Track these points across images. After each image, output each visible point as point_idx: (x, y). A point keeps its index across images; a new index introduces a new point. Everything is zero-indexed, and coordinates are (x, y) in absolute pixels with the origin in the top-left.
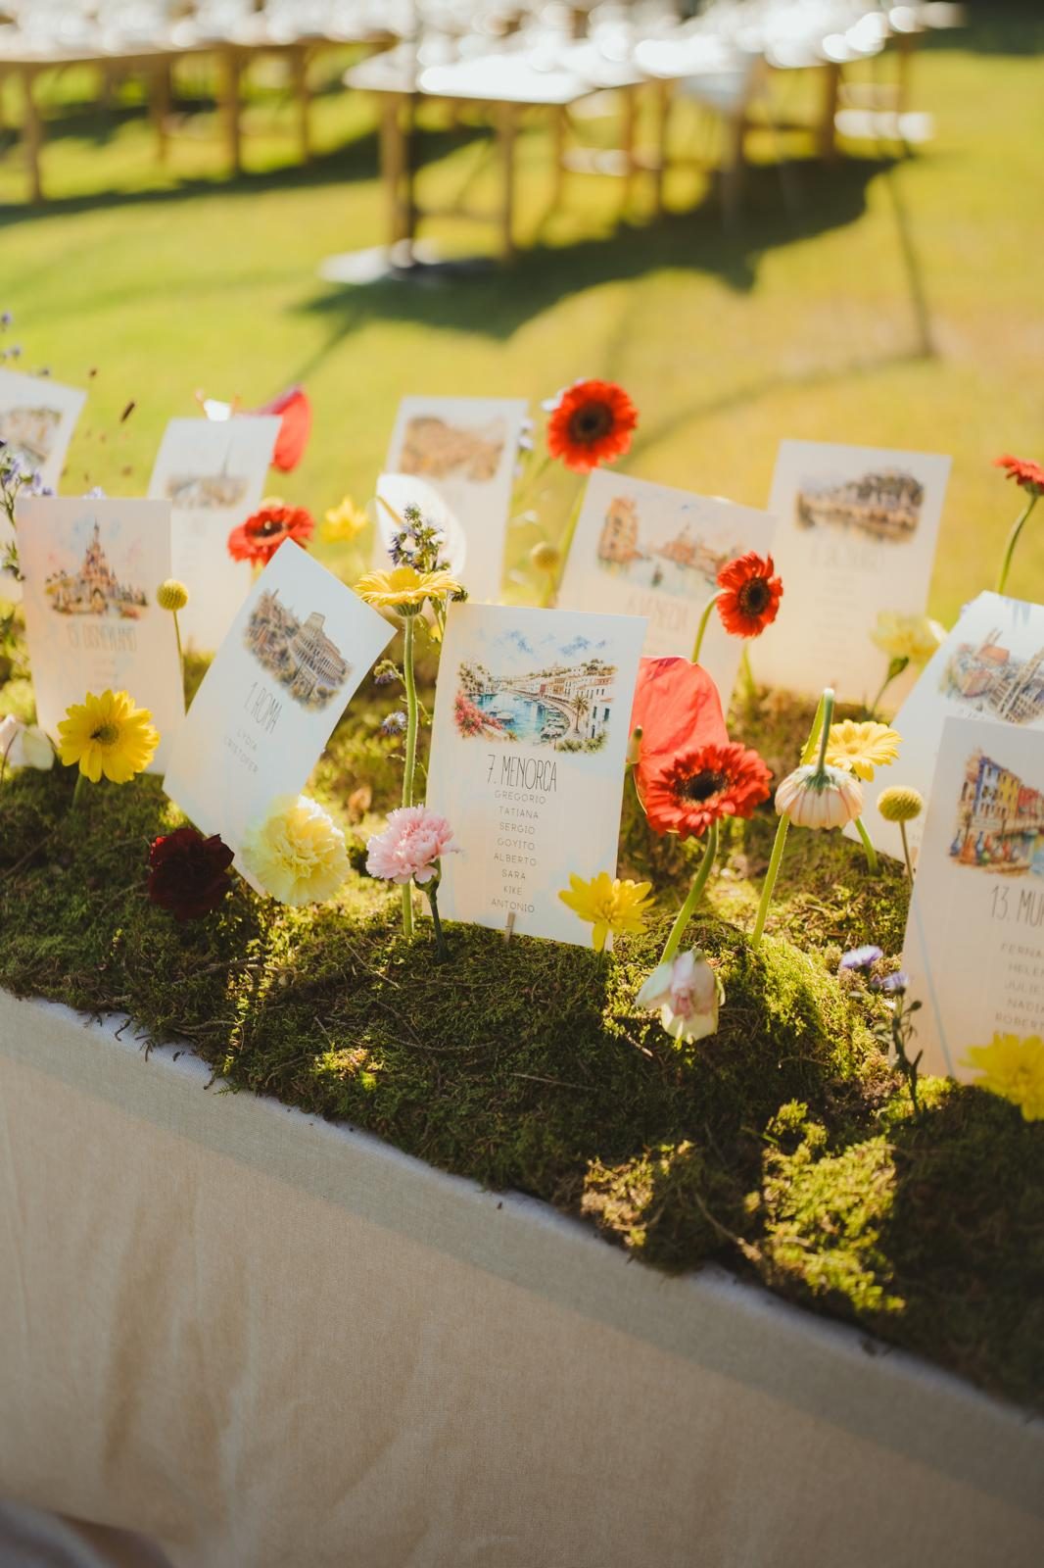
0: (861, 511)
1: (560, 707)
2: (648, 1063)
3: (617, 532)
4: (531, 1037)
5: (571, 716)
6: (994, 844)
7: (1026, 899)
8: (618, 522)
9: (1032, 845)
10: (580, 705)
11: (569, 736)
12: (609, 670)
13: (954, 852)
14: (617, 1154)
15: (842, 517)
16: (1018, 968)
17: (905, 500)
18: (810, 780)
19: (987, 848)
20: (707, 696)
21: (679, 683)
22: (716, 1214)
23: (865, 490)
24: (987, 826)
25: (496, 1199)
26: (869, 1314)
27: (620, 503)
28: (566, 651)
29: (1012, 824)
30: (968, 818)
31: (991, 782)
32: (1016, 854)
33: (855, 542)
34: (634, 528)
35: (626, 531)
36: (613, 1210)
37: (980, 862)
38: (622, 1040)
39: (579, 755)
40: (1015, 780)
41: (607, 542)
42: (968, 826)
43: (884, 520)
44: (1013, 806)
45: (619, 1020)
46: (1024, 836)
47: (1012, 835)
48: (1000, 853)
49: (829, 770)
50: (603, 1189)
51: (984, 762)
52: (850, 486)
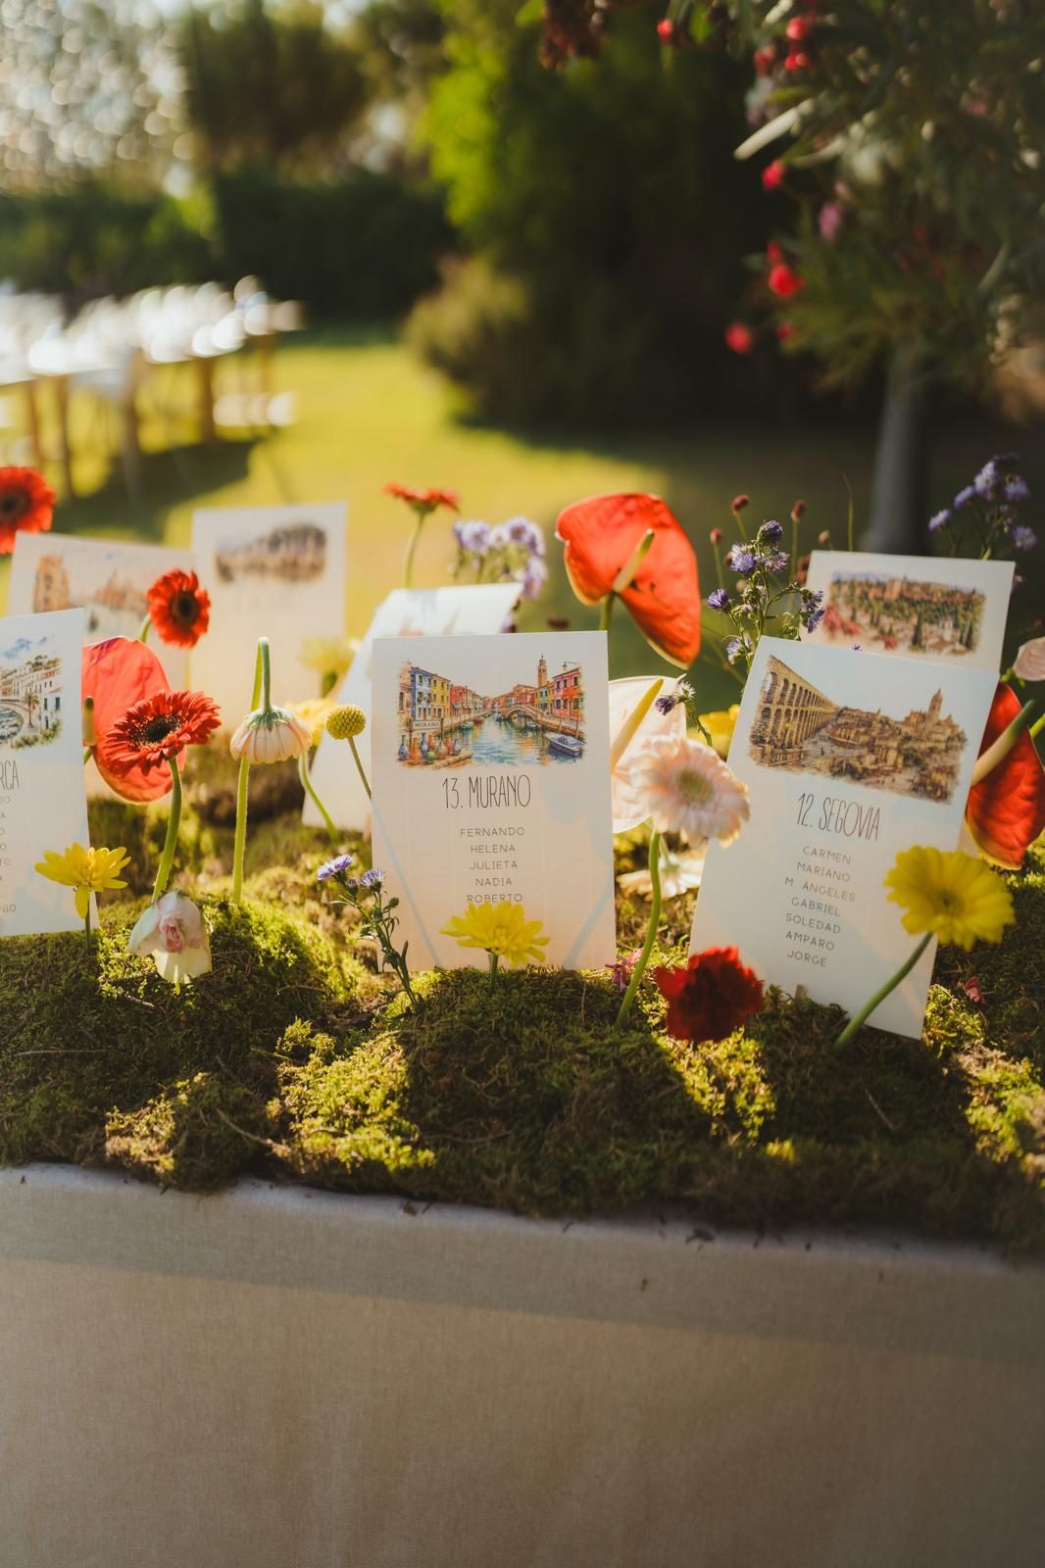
0: (274, 560)
1: (12, 707)
2: (152, 1016)
3: (48, 587)
4: (31, 1018)
5: (25, 715)
6: (436, 743)
7: (474, 785)
8: (48, 578)
9: (470, 736)
10: (31, 700)
11: (25, 732)
12: (54, 663)
13: (402, 757)
14: (133, 1102)
15: (257, 568)
16: (479, 849)
17: (311, 543)
18: (259, 719)
19: (431, 748)
20: (151, 669)
21: (122, 661)
22: (240, 1124)
23: (275, 542)
24: (427, 727)
25: (18, 1174)
26: (405, 1172)
27: (48, 561)
28: (9, 655)
29: (450, 721)
30: (409, 724)
31: (423, 688)
32: (458, 747)
33: (272, 587)
34: (64, 582)
35: (57, 584)
36: (137, 1147)
37: (427, 761)
38: (121, 1000)
39: (37, 748)
40: (445, 680)
41: (41, 596)
42: (411, 731)
43: (295, 564)
44: (448, 706)
45: (116, 983)
46: (461, 729)
47: (451, 731)
48: (443, 749)
49: (275, 708)
50: (128, 1132)
51: (415, 672)
52: (260, 541)
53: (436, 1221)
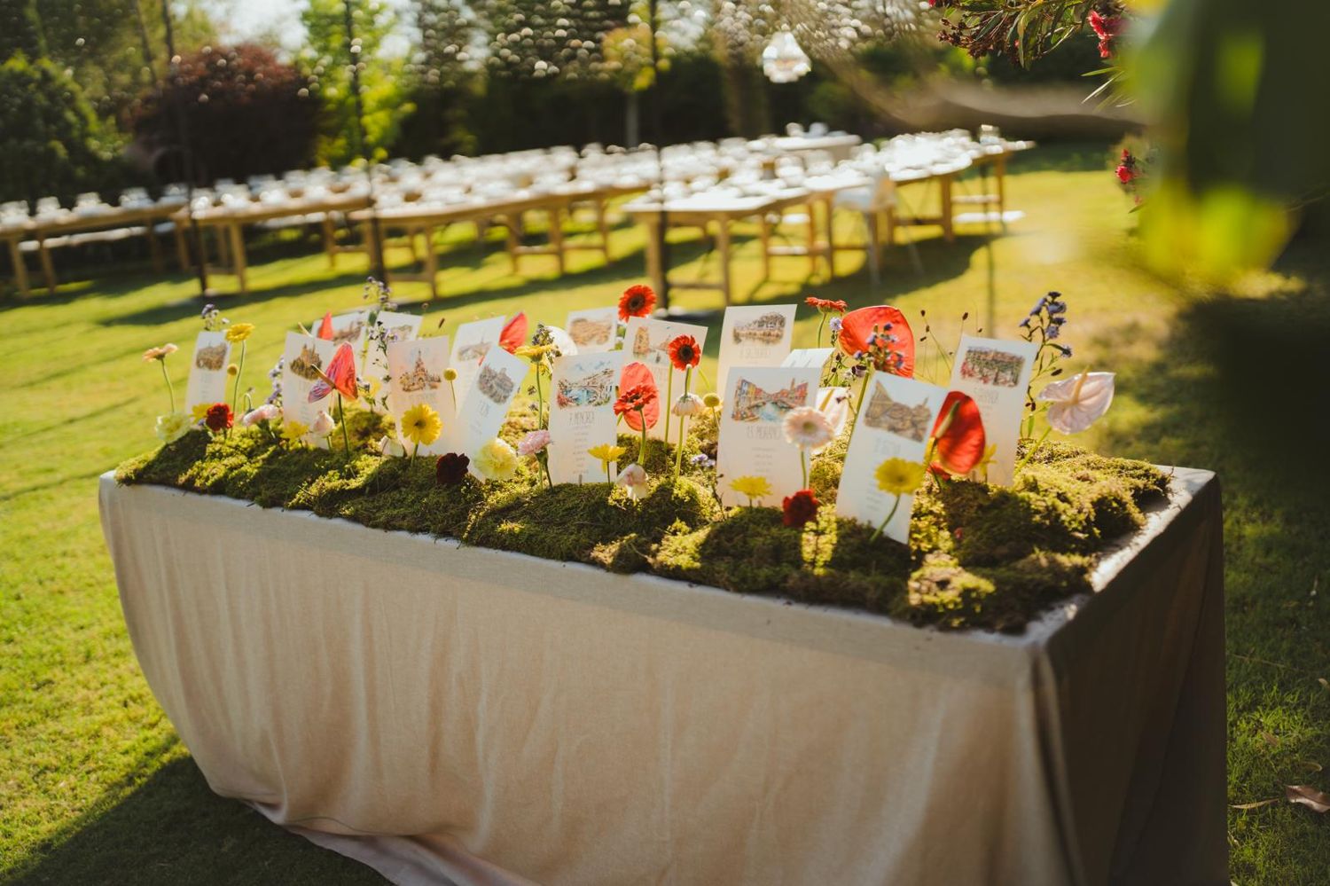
0: (759, 333)
1: (595, 389)
2: (625, 513)
3: (641, 341)
4: (582, 510)
5: (598, 392)
6: (747, 411)
7: (759, 430)
8: (641, 337)
9: (760, 409)
10: (602, 387)
11: (598, 400)
12: (612, 371)
13: (733, 416)
14: (606, 542)
15: (752, 336)
16: (758, 456)
17: (778, 325)
18: (682, 398)
19: (745, 413)
20: (648, 376)
21: (637, 372)
22: (639, 551)
23: (761, 323)
24: (744, 405)
25: (563, 563)
26: (689, 570)
27: (641, 329)
28: (596, 368)
29: (753, 403)
30: (737, 403)
31: (745, 388)
32: (755, 413)
34: (647, 339)
35: (644, 340)
36: (601, 556)
37: (742, 418)
38: (615, 506)
39: (602, 406)
40: (754, 386)
41: (637, 346)
42: (738, 406)
43: (769, 335)
44: (753, 396)
45: (615, 500)
46: (757, 406)
47: (753, 407)
48: (749, 414)
49: (689, 394)
50: (602, 551)
51: (743, 381)
52: (755, 323)
53: (700, 591)
